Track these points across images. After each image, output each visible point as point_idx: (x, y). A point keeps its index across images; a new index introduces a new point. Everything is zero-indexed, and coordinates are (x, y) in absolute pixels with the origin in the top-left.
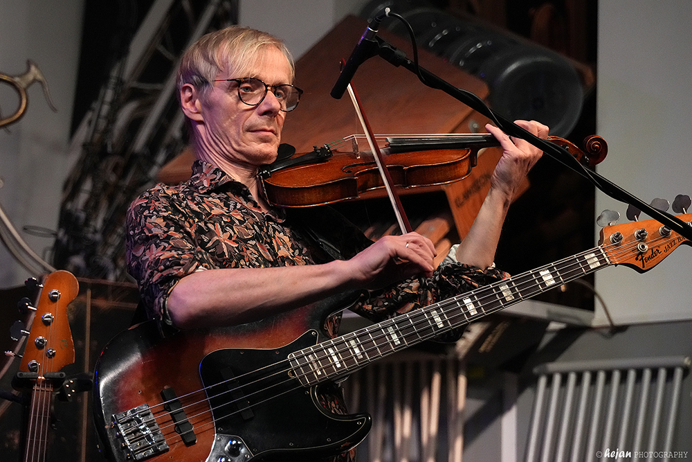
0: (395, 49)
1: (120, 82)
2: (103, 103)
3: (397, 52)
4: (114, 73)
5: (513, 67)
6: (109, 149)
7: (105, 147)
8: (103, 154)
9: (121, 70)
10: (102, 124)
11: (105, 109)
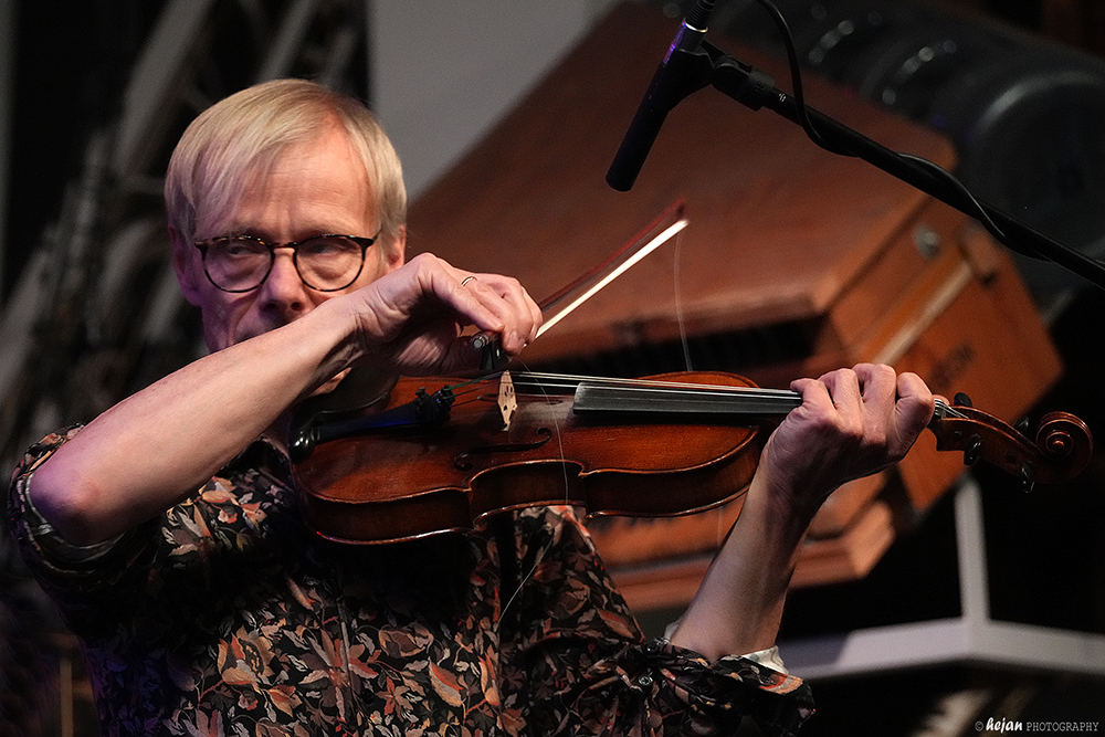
0: (749, 69)
1: (109, 180)
2: (72, 229)
3: (754, 76)
4: (94, 159)
5: (1007, 100)
6: (94, 334)
7: (82, 330)
8: (80, 348)
9: (110, 150)
10: (74, 277)
11: (78, 244)
